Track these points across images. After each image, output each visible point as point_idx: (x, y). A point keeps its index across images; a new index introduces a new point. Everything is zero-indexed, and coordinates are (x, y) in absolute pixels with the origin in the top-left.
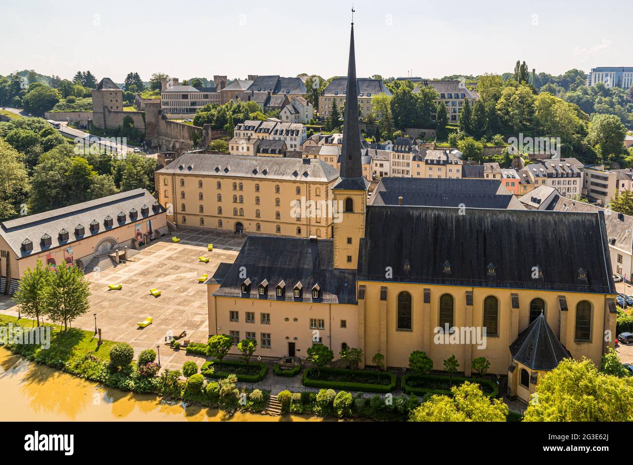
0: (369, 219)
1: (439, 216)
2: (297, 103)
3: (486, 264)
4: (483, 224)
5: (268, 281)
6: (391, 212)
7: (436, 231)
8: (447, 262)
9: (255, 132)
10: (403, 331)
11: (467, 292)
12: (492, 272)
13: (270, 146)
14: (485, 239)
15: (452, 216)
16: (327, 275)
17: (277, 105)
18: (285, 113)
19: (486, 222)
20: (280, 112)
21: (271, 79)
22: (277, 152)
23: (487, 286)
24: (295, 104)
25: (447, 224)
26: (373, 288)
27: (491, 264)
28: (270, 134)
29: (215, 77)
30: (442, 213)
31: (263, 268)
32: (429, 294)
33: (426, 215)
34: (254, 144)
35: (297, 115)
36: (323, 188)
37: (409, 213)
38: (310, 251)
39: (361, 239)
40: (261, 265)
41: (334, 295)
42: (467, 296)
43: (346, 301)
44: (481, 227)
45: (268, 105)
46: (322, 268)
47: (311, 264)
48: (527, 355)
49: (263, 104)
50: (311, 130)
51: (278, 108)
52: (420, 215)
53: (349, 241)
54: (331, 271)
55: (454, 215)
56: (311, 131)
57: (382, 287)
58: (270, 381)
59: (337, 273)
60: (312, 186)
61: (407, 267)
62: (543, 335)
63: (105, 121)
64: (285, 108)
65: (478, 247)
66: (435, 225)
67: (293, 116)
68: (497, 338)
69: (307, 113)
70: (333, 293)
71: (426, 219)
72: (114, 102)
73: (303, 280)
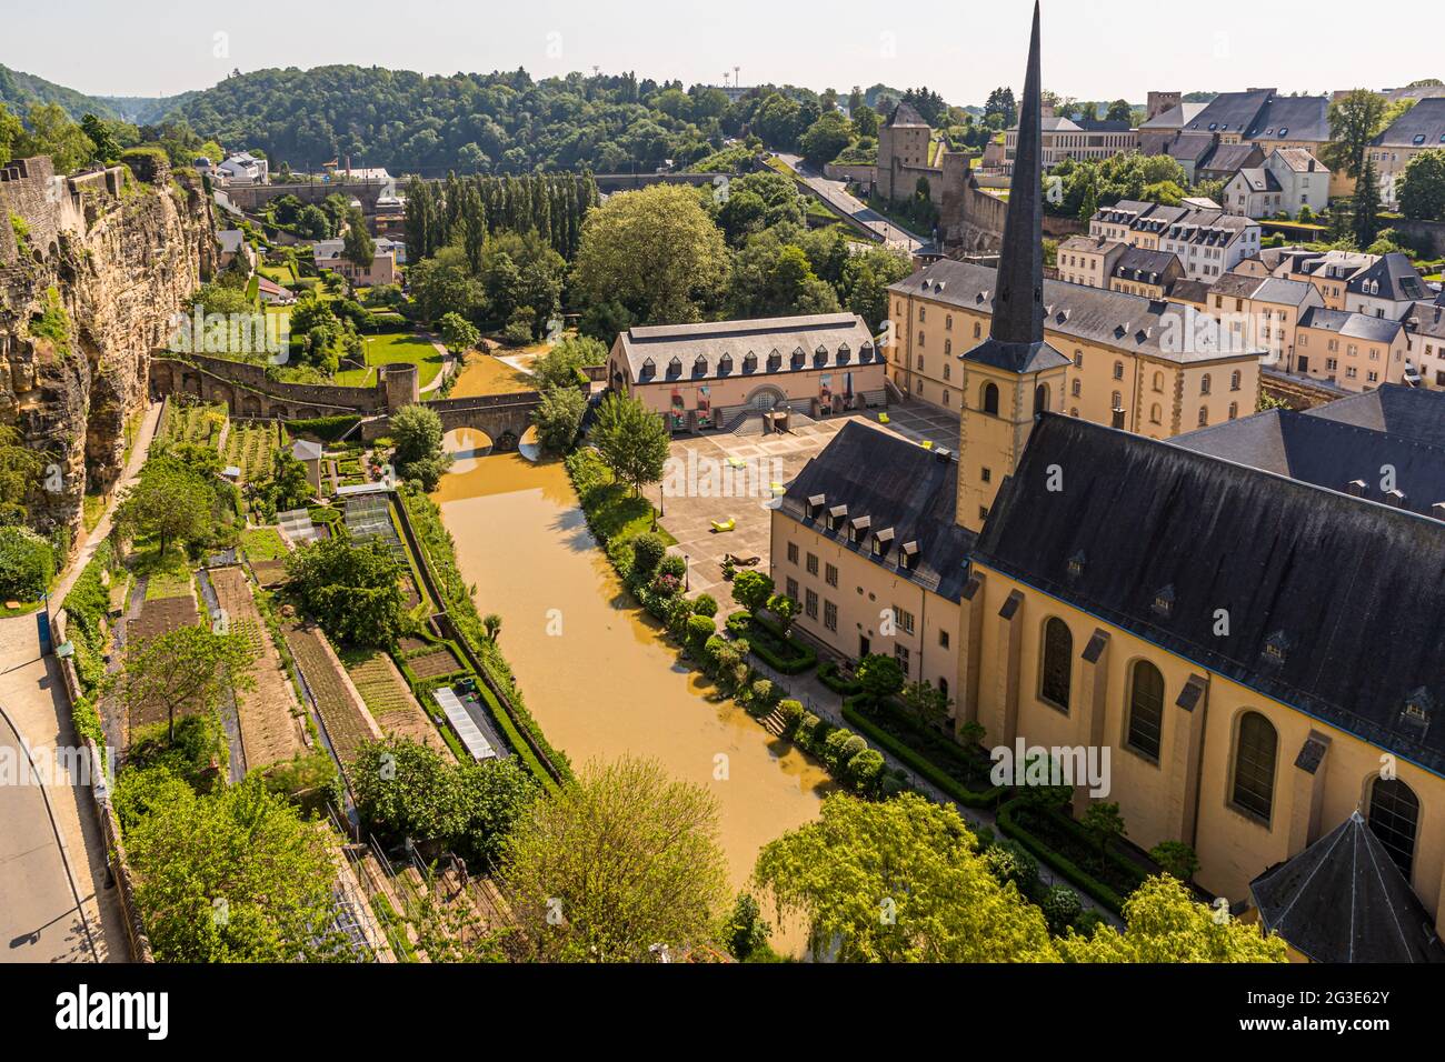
0: (1037, 439)
1: (1191, 473)
2: (1280, 163)
3: (1268, 627)
4: (1299, 527)
5: (849, 509)
6: (1085, 436)
7: (1168, 510)
8: (1169, 587)
9: (1132, 228)
10: (1049, 705)
11: (1193, 677)
12: (1273, 653)
13: (1141, 264)
14: (1289, 566)
15: (1222, 483)
16: (940, 534)
17: (1226, 168)
18: (1239, 187)
19: (1310, 524)
20: (1227, 184)
21: (1249, 101)
22: (1152, 279)
23: (1245, 681)
24: (1273, 166)
25: (1203, 497)
26: (999, 587)
27: (1280, 635)
28: (1161, 235)
29: (1151, 95)
30: (1199, 470)
31: (850, 483)
32: (1103, 643)
33: (1159, 464)
34: (1106, 256)
35: (1272, 195)
36: (1170, 376)
37: (1123, 450)
38: (930, 477)
39: (1007, 479)
40: (848, 477)
41: (936, 575)
42: (1188, 685)
43: (951, 594)
44: (1292, 531)
45: (1206, 167)
46: (939, 516)
47: (921, 505)
48: (1280, 894)
49: (1193, 164)
50: (1278, 235)
51: (1227, 173)
52: (1145, 461)
53: (986, 475)
54: (950, 528)
55: (1229, 483)
56: (1277, 239)
57: (1015, 592)
58: (803, 682)
59: (957, 535)
60: (1146, 365)
61: (1075, 568)
62: (1336, 867)
63: (892, 184)
64: (1239, 176)
65: (1262, 579)
66: (1172, 492)
67: (1259, 197)
68: (1264, 831)
69: (1305, 191)
70: (936, 570)
71: (1156, 473)
72: (912, 149)
73: (899, 528)
